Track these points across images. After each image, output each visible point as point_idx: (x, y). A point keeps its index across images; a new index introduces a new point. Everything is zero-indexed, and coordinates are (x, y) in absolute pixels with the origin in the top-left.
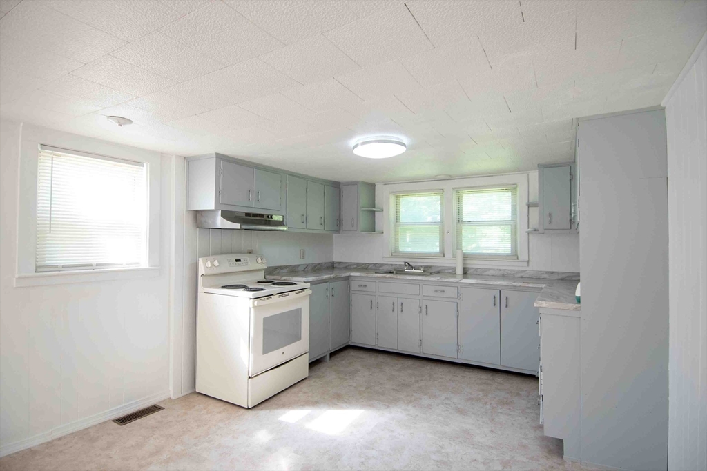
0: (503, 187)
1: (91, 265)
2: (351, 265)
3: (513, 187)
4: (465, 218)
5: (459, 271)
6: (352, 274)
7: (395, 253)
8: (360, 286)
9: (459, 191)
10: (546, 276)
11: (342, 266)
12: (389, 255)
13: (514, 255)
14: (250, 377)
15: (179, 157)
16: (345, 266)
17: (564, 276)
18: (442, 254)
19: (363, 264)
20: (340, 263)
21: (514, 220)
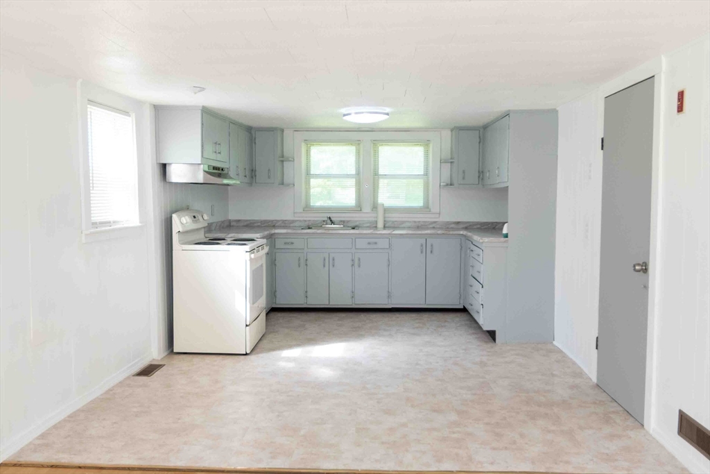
0: (416, 142)
1: (110, 222)
2: (254, 223)
3: (426, 143)
4: (381, 172)
5: (380, 225)
6: (277, 231)
7: (308, 208)
8: (285, 243)
9: (376, 143)
10: (453, 226)
11: (242, 224)
12: (301, 210)
13: (426, 208)
14: (247, 326)
15: (151, 104)
16: (245, 224)
17: (468, 225)
18: (358, 208)
19: (269, 221)
20: (239, 221)
21: (426, 174)
